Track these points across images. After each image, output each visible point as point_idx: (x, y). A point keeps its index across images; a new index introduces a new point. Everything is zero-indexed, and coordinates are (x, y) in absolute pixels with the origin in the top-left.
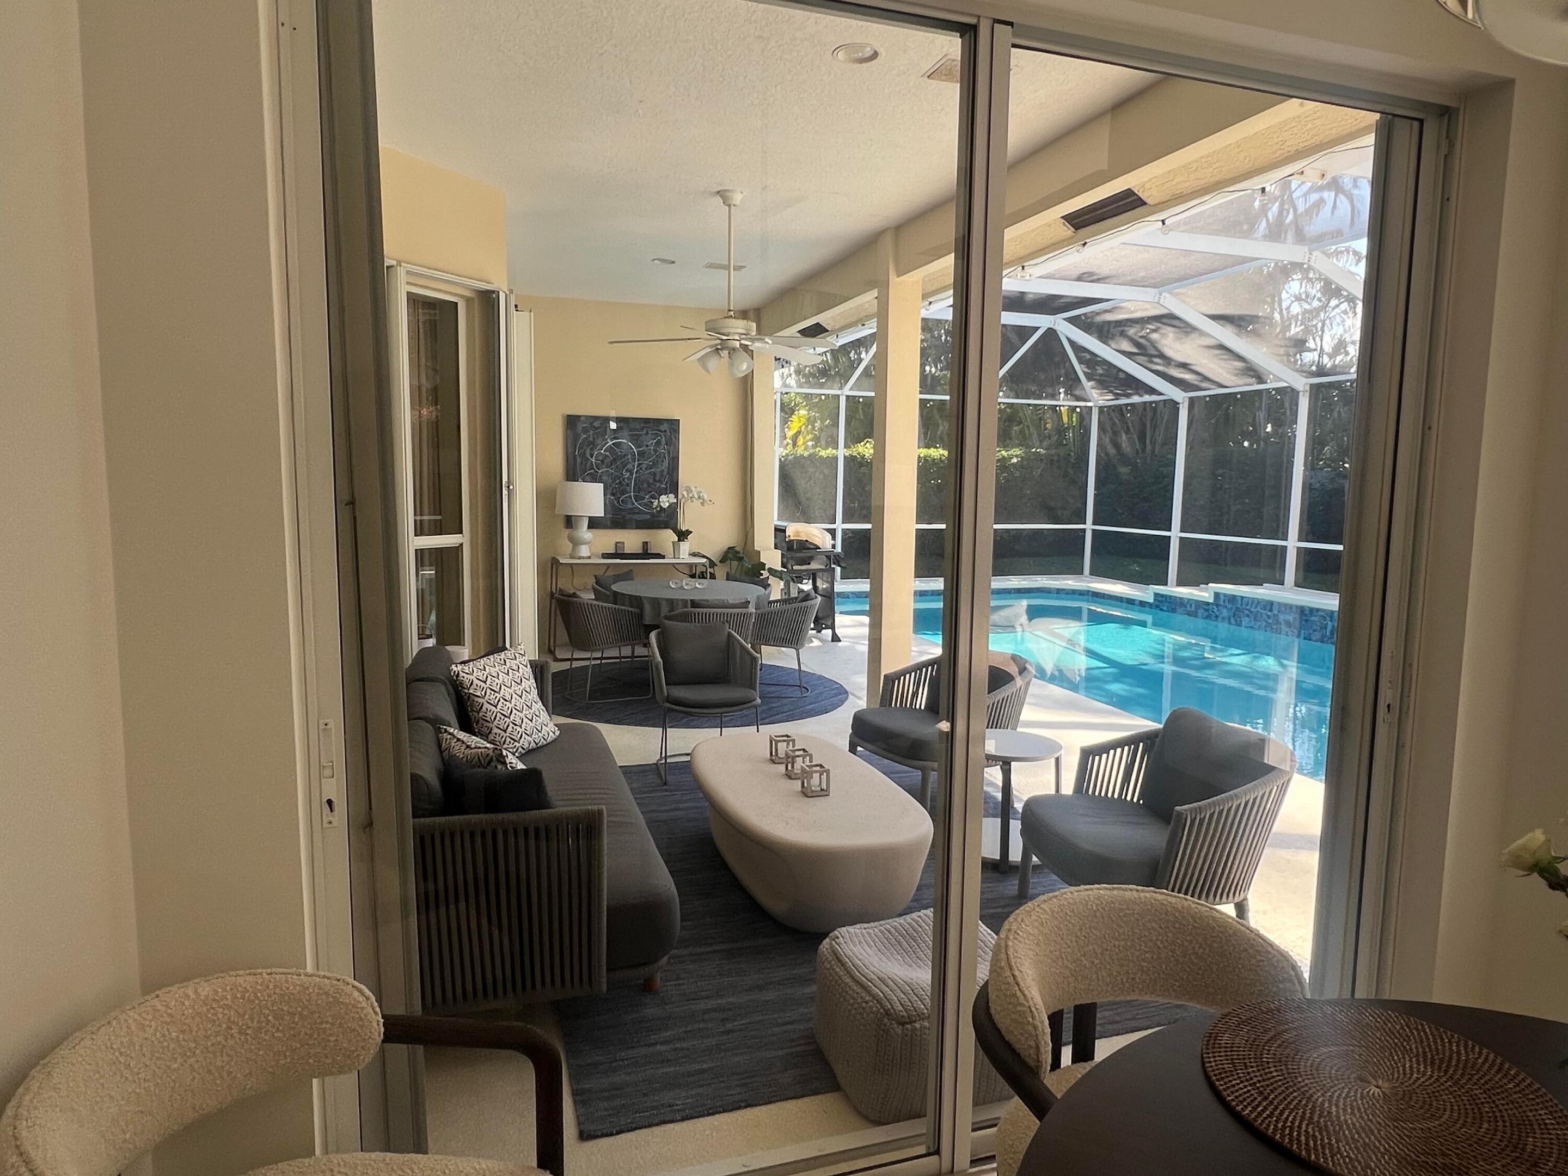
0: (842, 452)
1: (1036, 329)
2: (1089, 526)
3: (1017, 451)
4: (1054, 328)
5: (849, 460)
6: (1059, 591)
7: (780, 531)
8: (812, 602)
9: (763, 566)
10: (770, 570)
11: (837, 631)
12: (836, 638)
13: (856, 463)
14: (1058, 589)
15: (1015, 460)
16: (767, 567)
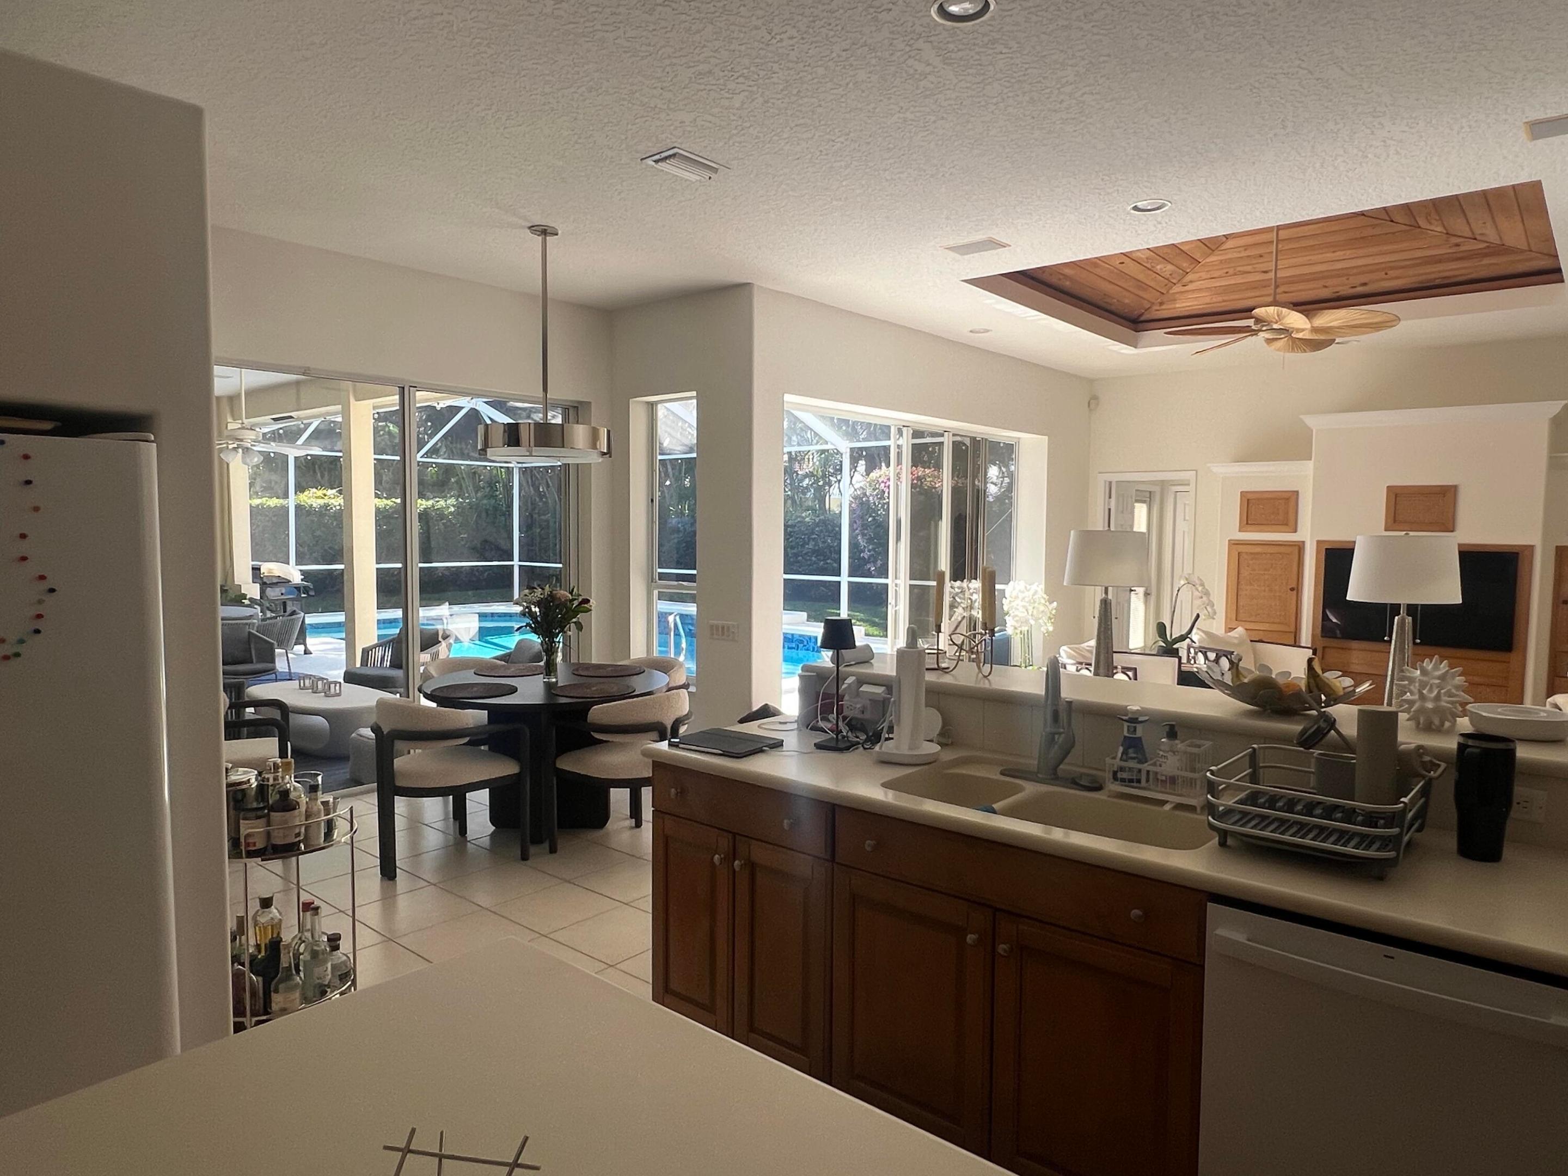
0: (291, 502)
1: (459, 409)
2: (516, 563)
3: (452, 501)
4: (477, 408)
5: (298, 508)
6: (493, 614)
7: (256, 570)
8: (298, 616)
9: (244, 596)
10: (251, 599)
11: (308, 646)
12: (307, 652)
13: (304, 511)
14: (492, 614)
15: (452, 509)
16: (248, 597)
